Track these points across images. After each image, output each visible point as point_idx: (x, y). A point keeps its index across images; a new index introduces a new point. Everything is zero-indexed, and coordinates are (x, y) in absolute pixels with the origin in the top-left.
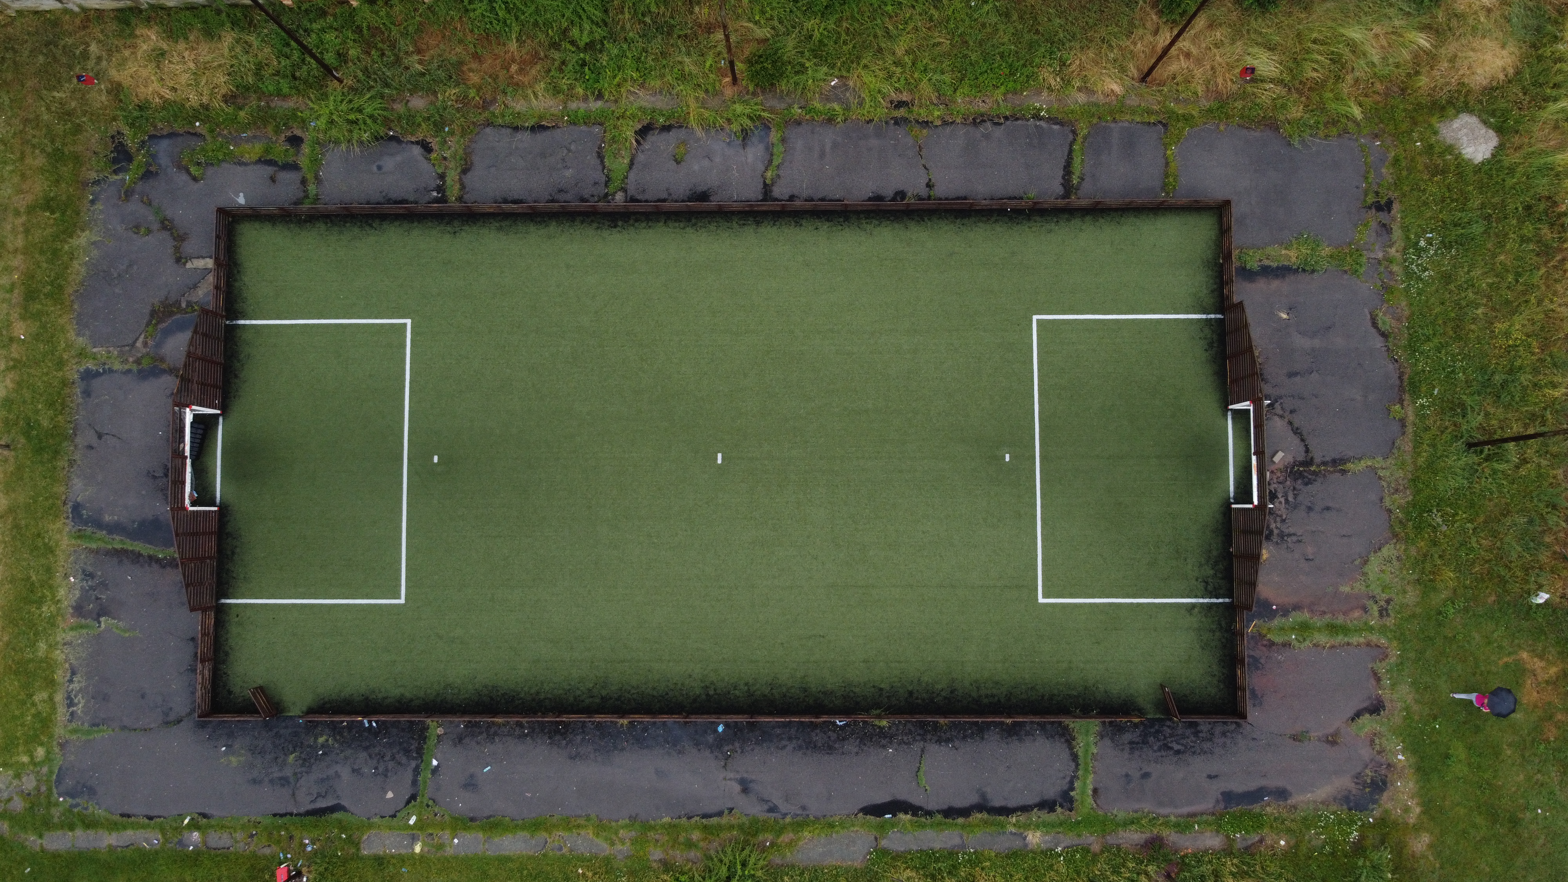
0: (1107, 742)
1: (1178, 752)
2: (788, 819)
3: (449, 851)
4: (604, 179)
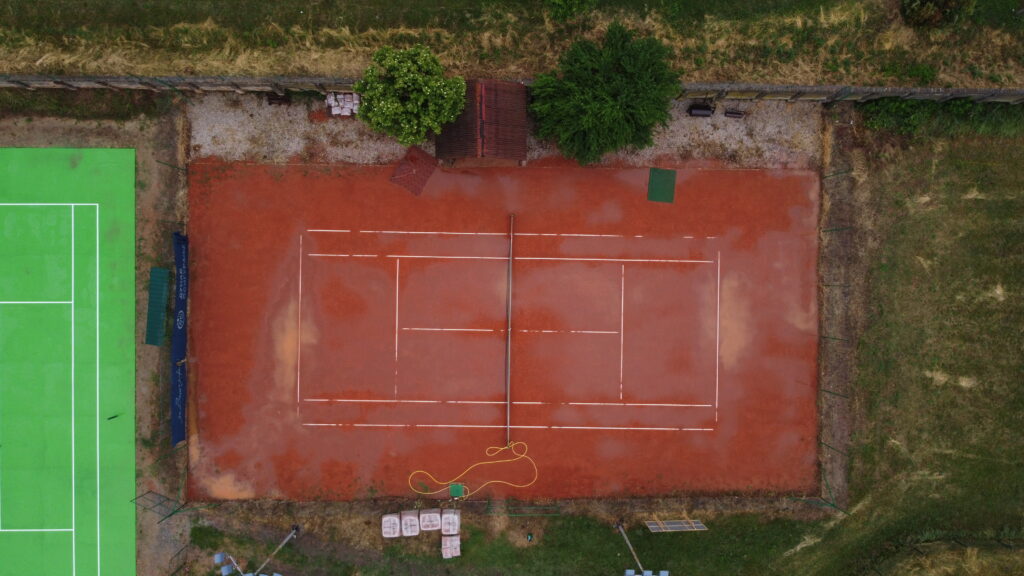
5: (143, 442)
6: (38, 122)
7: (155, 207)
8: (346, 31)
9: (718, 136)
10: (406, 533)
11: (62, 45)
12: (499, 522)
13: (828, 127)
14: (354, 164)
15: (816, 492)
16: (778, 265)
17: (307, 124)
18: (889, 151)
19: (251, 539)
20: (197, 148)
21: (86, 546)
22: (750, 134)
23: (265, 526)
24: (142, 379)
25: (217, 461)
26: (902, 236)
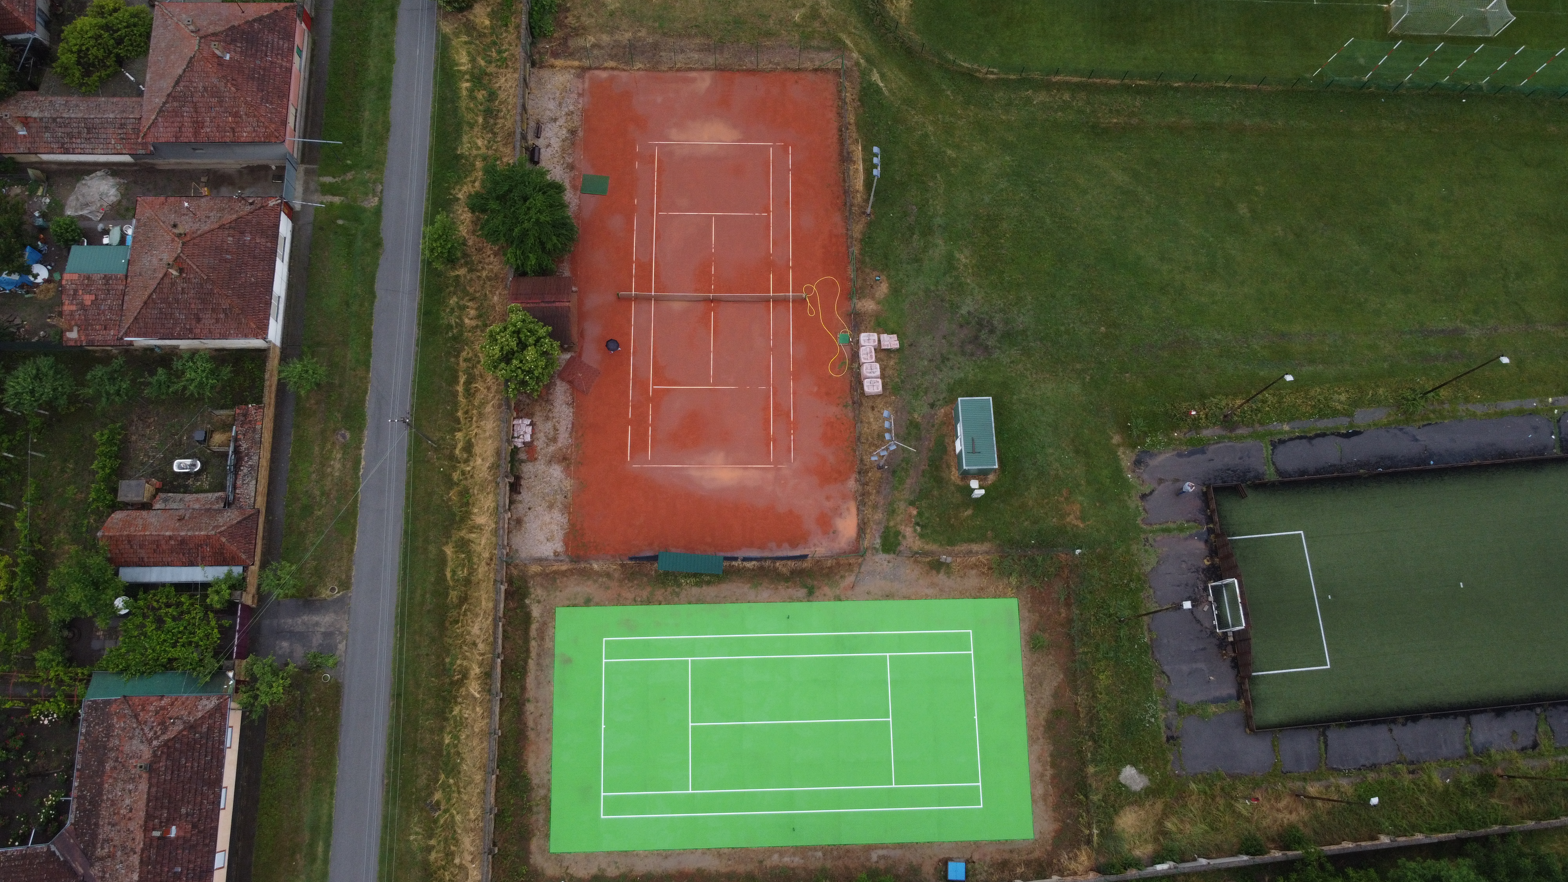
0: (1261, 471)
1: (1229, 470)
2: (1393, 426)
3: (1537, 400)
4: (1548, 719)
5: (810, 595)
6: (531, 693)
7: (608, 588)
8: (459, 435)
9: (556, 144)
10: (878, 373)
11: (462, 680)
12: (868, 305)
13: (550, 63)
14: (573, 424)
15: (836, 71)
16: (659, 100)
17: (537, 463)
18: (571, 20)
19: (891, 504)
20: (556, 554)
21: (901, 643)
22: (555, 120)
23: (878, 492)
24: (756, 596)
25: (825, 533)
26: (637, 12)
